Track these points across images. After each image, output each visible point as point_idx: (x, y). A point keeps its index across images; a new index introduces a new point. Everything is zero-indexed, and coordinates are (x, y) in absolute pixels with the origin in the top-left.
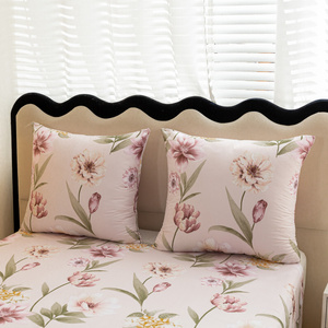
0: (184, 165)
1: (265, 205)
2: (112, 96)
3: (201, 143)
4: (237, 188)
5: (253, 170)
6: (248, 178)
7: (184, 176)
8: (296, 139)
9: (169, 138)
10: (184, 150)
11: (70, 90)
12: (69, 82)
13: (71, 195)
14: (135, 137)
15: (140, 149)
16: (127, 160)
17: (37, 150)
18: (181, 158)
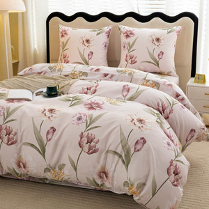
0: (129, 39)
1: (163, 53)
2: (94, 13)
3: (136, 30)
4: (151, 47)
5: (158, 40)
6: (156, 43)
7: (129, 43)
8: (175, 28)
9: (121, 29)
10: (128, 33)
11: (74, 10)
12: (74, 7)
13: (80, 53)
14: (106, 29)
15: (109, 34)
16: (103, 39)
17: (62, 36)
18: (128, 36)
